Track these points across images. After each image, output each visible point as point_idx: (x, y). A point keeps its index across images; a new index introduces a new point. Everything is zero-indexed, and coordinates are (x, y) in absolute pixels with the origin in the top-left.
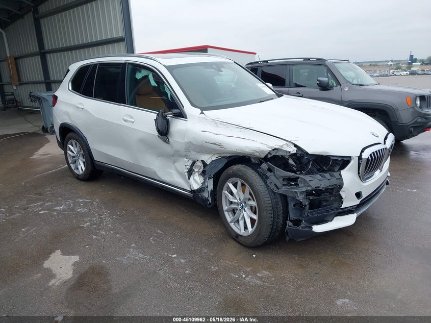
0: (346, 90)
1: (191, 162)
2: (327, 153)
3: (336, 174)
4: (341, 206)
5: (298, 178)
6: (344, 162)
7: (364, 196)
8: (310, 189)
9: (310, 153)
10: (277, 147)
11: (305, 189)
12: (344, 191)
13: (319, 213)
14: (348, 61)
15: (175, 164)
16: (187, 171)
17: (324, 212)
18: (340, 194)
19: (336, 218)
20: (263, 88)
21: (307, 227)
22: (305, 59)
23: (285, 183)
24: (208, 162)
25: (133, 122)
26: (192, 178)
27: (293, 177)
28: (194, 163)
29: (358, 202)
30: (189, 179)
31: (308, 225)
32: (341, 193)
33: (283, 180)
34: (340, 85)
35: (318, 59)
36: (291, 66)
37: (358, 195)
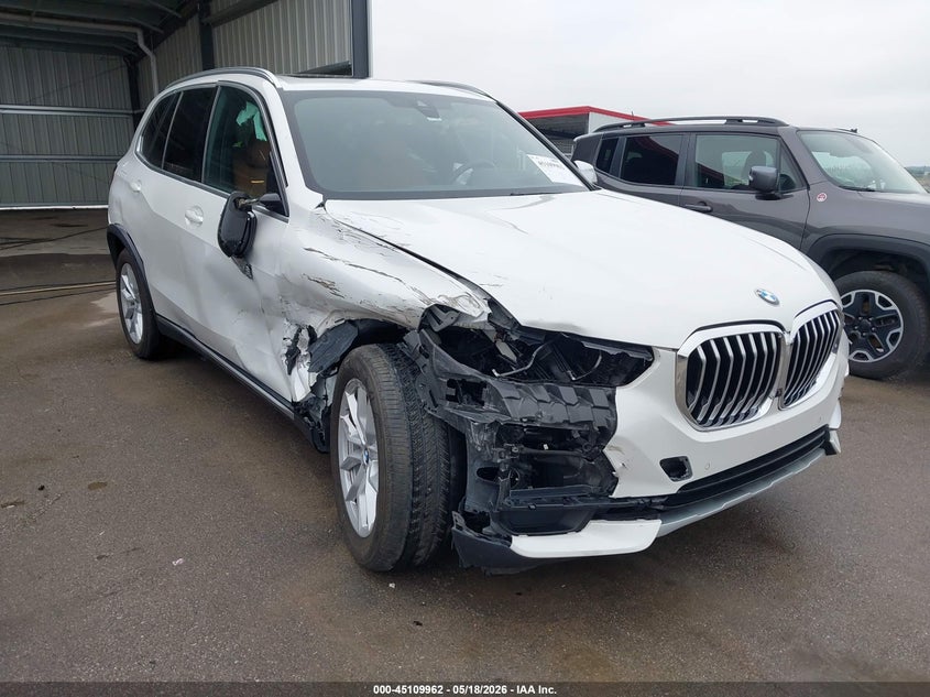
0: (821, 200)
1: (294, 329)
2: (574, 327)
3: (598, 395)
4: (612, 493)
5: (485, 384)
6: (629, 362)
7: (699, 471)
8: (503, 419)
9: (522, 324)
10: (442, 301)
11: (491, 419)
12: (617, 449)
13: (538, 501)
14: (855, 131)
15: (272, 332)
16: (285, 351)
17: (553, 501)
18: (603, 455)
19: (593, 524)
20: (544, 169)
21: (498, 536)
22: (730, 120)
23: (452, 392)
24: (319, 333)
25: (201, 223)
26: (295, 370)
27: (471, 380)
28: (300, 330)
29: (672, 487)
30: (290, 373)
31: (502, 532)
32: (605, 450)
33: (451, 383)
34: (808, 188)
35: (763, 121)
36: (694, 135)
37: (675, 467)
